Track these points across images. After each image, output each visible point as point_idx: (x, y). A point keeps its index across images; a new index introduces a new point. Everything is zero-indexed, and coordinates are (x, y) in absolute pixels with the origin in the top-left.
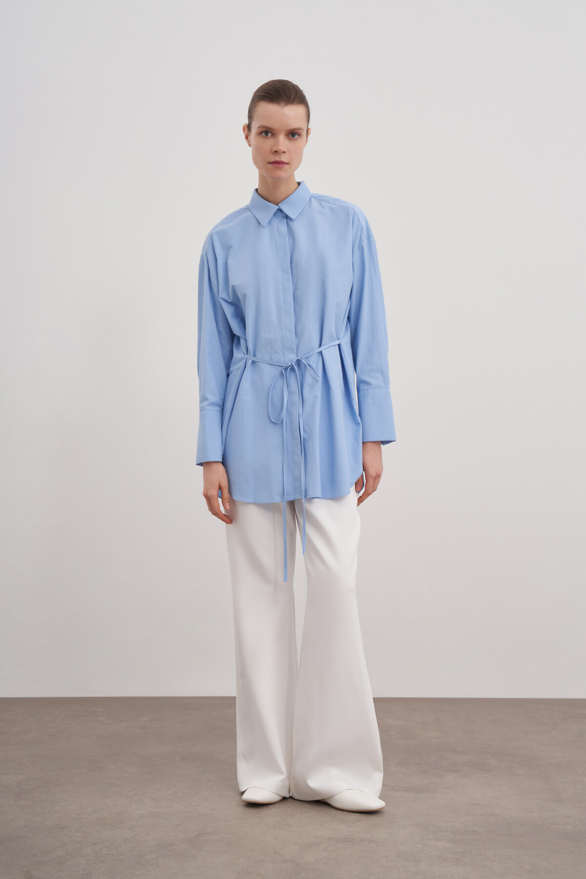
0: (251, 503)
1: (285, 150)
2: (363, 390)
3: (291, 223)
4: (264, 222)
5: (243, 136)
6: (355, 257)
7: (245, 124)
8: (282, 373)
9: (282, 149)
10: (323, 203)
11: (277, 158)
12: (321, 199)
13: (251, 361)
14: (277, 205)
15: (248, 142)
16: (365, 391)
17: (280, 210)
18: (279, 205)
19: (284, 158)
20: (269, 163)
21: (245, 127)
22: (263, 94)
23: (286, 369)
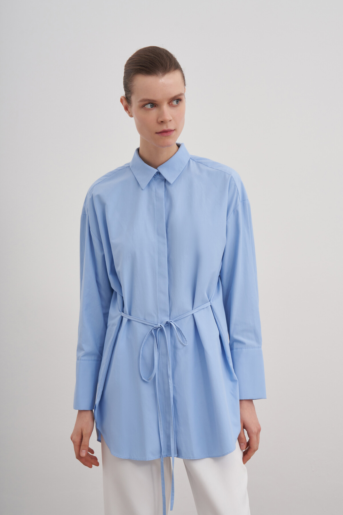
0: (126, 459)
1: (171, 118)
2: (237, 349)
3: (169, 187)
4: (144, 184)
5: (122, 108)
6: (229, 220)
7: (122, 96)
8: (152, 333)
9: (168, 118)
10: (201, 166)
11: (165, 128)
12: (199, 161)
13: (127, 320)
14: (156, 168)
15: (129, 113)
16: (238, 350)
17: (159, 173)
18: (158, 168)
19: (171, 126)
20: (156, 133)
21: (123, 99)
22: (138, 67)
23: (156, 330)
